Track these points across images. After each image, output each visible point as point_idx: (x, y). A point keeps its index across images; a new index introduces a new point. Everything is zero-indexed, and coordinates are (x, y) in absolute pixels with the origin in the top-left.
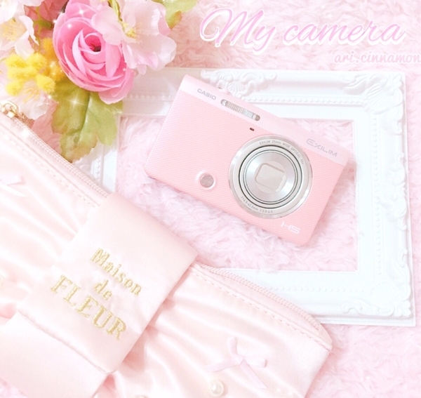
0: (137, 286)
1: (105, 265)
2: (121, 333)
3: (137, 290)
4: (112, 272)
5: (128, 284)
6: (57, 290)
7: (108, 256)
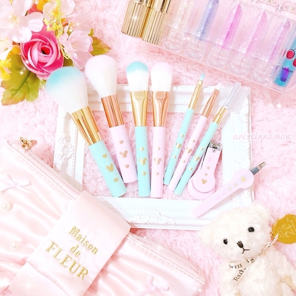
0: (95, 248)
1: (77, 236)
2: (85, 276)
3: (95, 251)
4: (81, 240)
5: (90, 247)
6: (50, 251)
7: (79, 230)
